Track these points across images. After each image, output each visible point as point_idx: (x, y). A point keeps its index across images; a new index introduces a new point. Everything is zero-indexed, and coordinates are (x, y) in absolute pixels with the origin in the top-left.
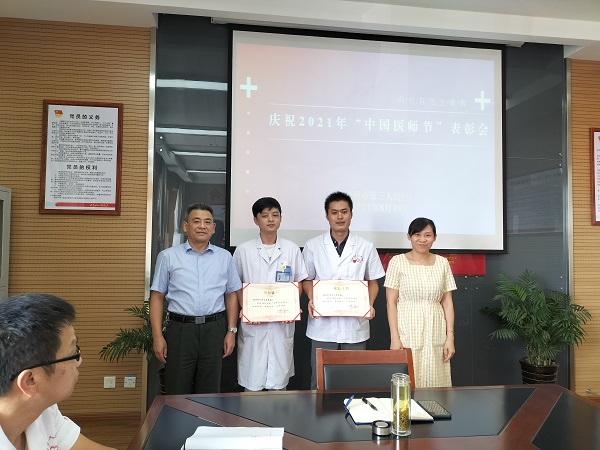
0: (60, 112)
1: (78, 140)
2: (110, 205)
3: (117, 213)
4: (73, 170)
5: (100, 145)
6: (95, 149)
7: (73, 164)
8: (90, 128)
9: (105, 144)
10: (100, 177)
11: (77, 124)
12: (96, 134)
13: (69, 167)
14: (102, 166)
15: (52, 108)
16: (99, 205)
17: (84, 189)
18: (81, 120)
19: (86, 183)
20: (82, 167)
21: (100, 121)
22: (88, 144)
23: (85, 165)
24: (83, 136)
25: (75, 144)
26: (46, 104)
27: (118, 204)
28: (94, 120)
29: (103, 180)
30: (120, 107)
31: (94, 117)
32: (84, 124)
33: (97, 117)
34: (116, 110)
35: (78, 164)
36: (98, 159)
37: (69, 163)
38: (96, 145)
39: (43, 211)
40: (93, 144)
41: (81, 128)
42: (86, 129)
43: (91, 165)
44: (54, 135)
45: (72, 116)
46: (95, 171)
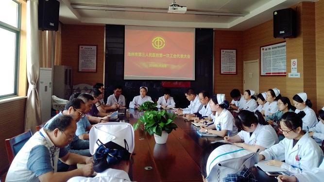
0: (82, 47)
2: (95, 70)
4: (85, 62)
5: (92, 55)
8: (90, 51)
10: (92, 63)
16: (92, 70)
17: (88, 66)
21: (92, 49)
23: (88, 60)
24: (88, 53)
25: (86, 55)
26: (79, 45)
34: (96, 47)
36: (92, 59)
41: (87, 51)
44: (81, 53)
45: (85, 48)
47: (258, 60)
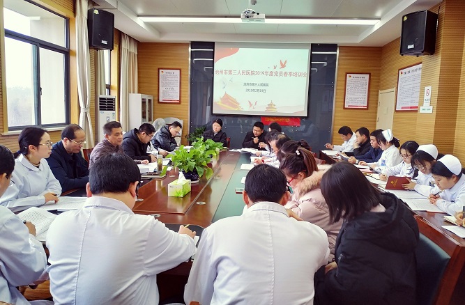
2: (178, 101)
3: (180, 103)
4: (167, 90)
6: (173, 83)
8: (171, 76)
9: (176, 82)
12: (173, 78)
14: (175, 88)
15: (161, 71)
16: (175, 101)
17: (170, 95)
18: (169, 74)
24: (170, 79)
25: (167, 82)
26: (159, 69)
29: (176, 93)
33: (174, 73)
34: (179, 71)
39: (159, 102)
43: (172, 88)
44: (161, 79)
45: (166, 73)
47: (394, 89)
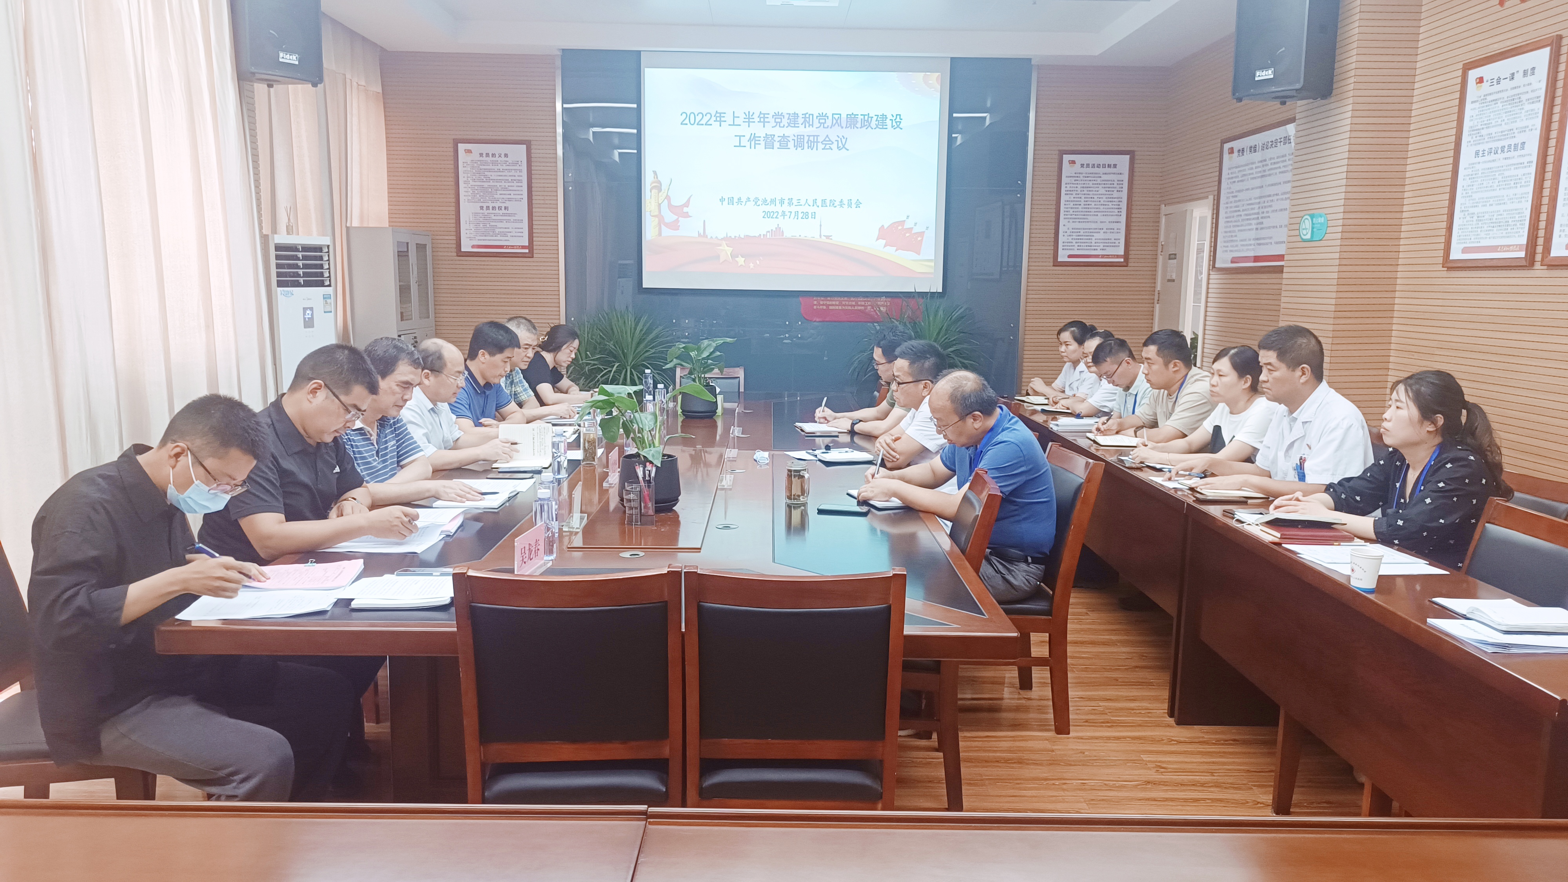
0: (469, 151)
1: (489, 180)
2: (523, 247)
3: (531, 255)
4: (485, 211)
5: (510, 184)
6: (505, 189)
7: (485, 205)
8: (499, 167)
9: (515, 184)
10: (512, 218)
11: (486, 163)
12: (506, 173)
13: (482, 208)
14: (513, 207)
15: (462, 147)
16: (513, 247)
17: (497, 231)
18: (491, 158)
19: (499, 225)
20: (494, 208)
21: (509, 159)
22: (498, 184)
23: (497, 205)
24: (493, 175)
25: (486, 185)
26: (456, 143)
27: (531, 246)
28: (503, 158)
29: (515, 221)
30: (528, 144)
31: (503, 156)
32: (495, 163)
33: (506, 155)
34: (524, 147)
35: (491, 205)
36: (510, 200)
37: (482, 204)
38: (507, 184)
39: (460, 253)
40: (503, 184)
41: (491, 167)
42: (496, 168)
43: (503, 205)
44: (466, 175)
45: (481, 155)
46: (506, 212)
47: (1210, 202)
